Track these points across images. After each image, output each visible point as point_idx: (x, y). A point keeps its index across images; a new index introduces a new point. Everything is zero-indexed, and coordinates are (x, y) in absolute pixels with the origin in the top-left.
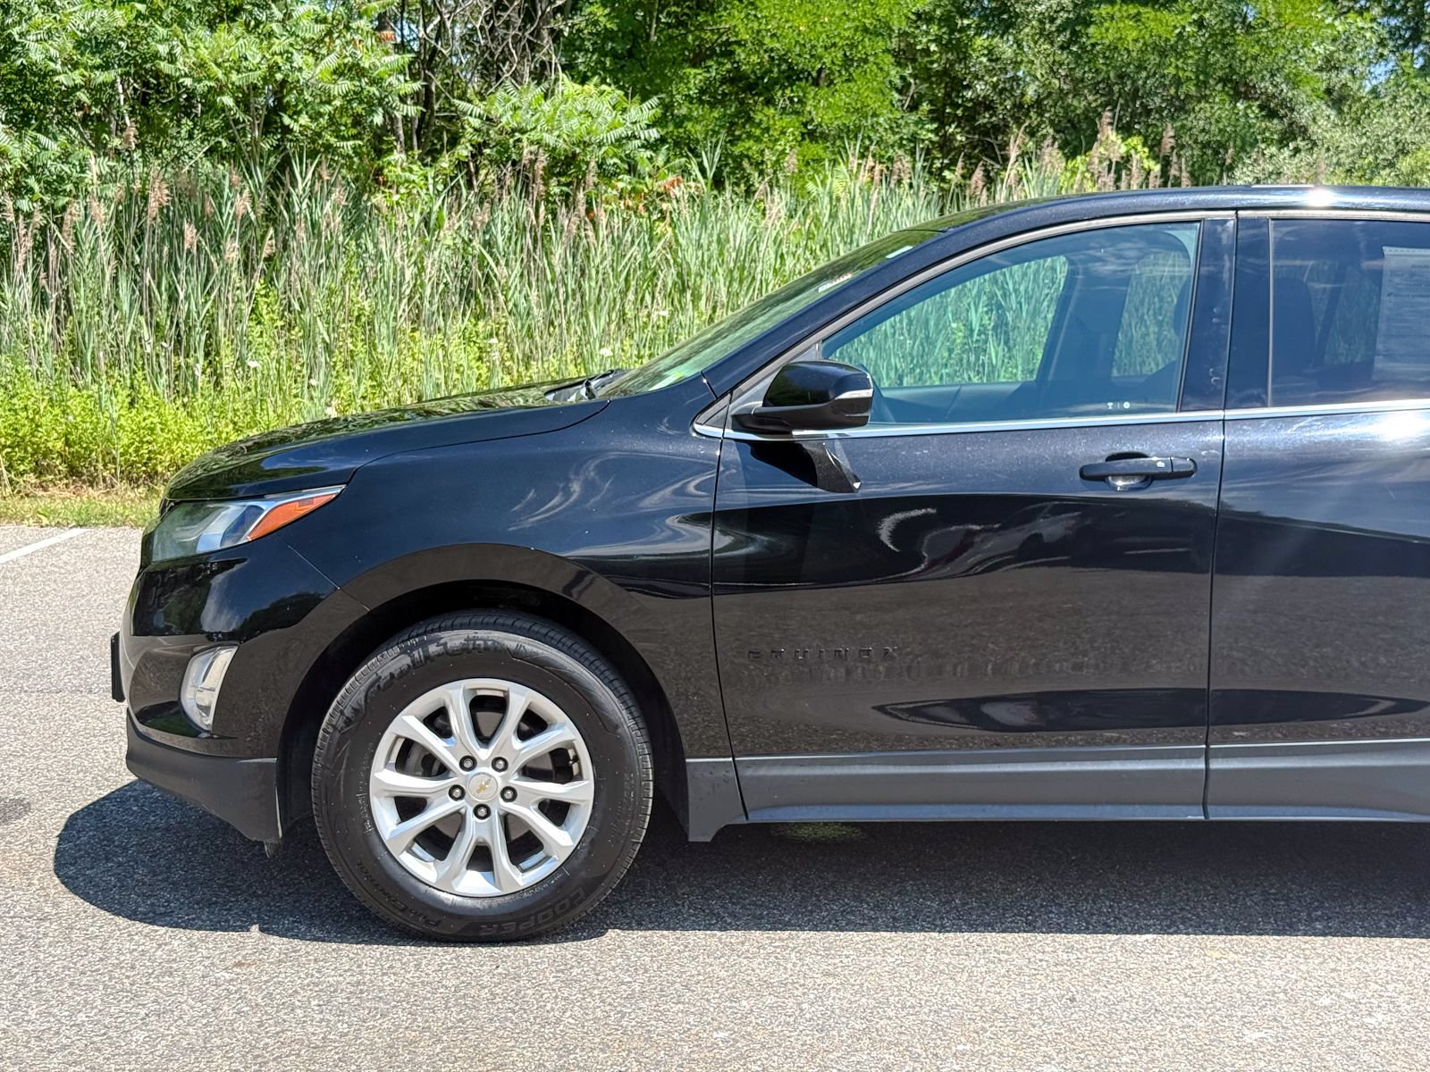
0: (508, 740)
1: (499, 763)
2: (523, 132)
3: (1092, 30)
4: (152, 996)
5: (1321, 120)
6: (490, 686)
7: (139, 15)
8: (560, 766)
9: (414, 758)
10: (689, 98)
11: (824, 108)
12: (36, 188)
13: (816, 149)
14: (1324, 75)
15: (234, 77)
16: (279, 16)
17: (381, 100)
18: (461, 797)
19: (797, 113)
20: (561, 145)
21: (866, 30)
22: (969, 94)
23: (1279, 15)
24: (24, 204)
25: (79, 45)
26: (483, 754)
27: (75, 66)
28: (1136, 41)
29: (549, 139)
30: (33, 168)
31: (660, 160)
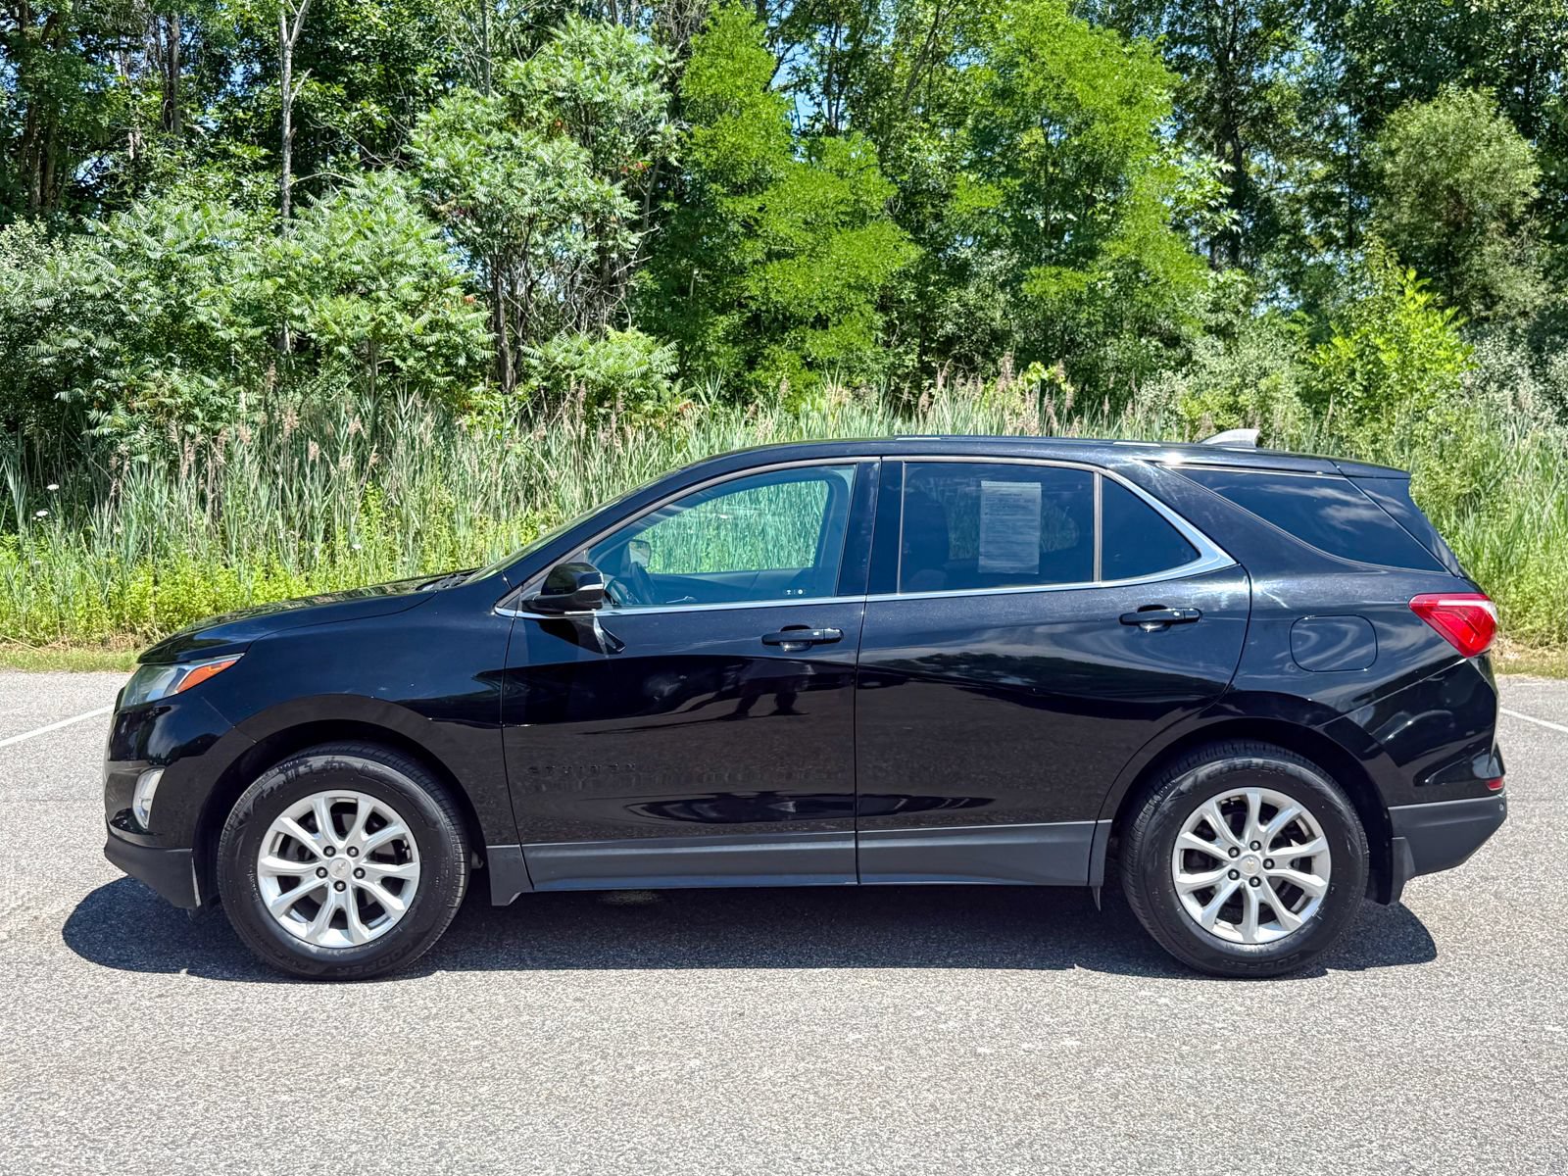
0: (358, 834)
1: (353, 851)
2: (573, 369)
3: (1024, 285)
4: (89, 1017)
5: (1204, 348)
6: (346, 795)
7: (281, 287)
8: (396, 853)
9: (292, 848)
10: (719, 340)
11: (819, 345)
12: (200, 415)
13: (813, 376)
14: (1213, 316)
15: (349, 332)
16: (385, 285)
17: (465, 346)
18: (325, 876)
19: (797, 349)
20: (600, 379)
21: (849, 286)
22: (940, 332)
23: (1166, 272)
24: (190, 428)
25: (235, 309)
26: (341, 845)
27: (232, 324)
28: (1057, 293)
29: (591, 374)
30: (199, 401)
31: (677, 389)
